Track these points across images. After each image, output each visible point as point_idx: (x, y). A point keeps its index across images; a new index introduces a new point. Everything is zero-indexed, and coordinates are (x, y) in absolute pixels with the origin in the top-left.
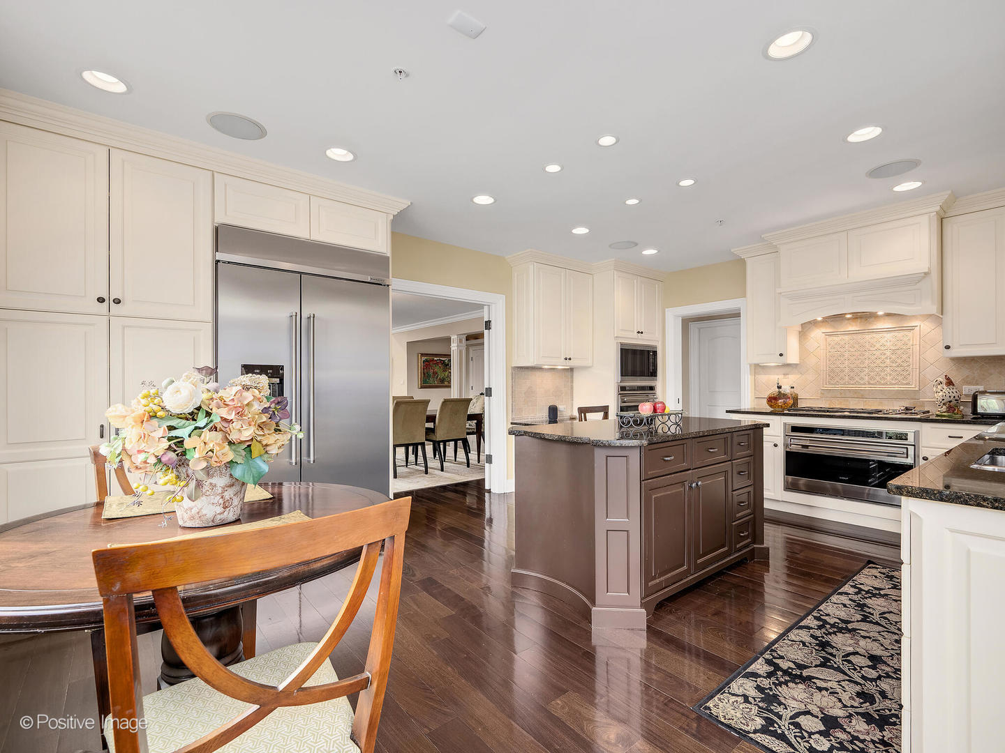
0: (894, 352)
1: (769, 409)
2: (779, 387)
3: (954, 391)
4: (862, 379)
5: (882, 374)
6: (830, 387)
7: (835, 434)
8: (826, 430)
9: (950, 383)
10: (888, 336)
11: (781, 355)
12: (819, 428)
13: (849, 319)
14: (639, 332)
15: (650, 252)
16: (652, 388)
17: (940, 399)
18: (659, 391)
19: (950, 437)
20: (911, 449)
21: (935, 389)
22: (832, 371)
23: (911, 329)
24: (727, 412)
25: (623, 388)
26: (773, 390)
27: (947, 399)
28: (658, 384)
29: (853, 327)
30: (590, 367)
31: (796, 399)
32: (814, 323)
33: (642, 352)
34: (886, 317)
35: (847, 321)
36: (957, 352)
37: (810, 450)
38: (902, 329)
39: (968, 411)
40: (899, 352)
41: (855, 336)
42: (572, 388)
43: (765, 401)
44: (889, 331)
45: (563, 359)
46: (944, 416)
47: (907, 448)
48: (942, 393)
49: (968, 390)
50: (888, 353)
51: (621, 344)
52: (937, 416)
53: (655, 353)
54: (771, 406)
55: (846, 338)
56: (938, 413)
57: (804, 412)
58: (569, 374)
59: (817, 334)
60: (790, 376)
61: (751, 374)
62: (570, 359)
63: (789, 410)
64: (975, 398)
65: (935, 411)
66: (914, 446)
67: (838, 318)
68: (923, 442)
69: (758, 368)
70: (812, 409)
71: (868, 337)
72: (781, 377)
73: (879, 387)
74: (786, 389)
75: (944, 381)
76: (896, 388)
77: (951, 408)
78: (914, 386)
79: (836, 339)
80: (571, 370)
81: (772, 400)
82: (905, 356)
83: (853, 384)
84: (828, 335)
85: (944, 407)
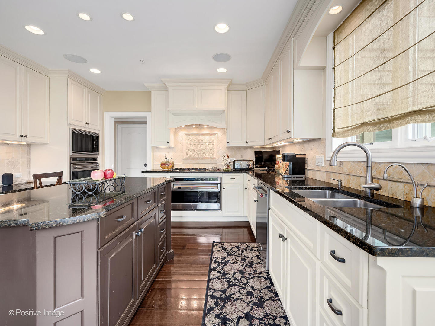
0: (209, 143)
1: (161, 169)
2: (166, 159)
3: (229, 160)
4: (198, 155)
5: (205, 153)
6: (186, 158)
7: (192, 181)
8: (188, 179)
9: (228, 157)
10: (207, 137)
11: (168, 142)
12: (186, 178)
13: (194, 128)
14: (86, 123)
15: (95, 71)
16: (95, 159)
17: (225, 163)
18: (100, 161)
19: (231, 179)
20: (219, 185)
21: (222, 159)
22: (187, 151)
23: (215, 134)
24: (142, 172)
25: (74, 159)
26: (164, 160)
27: (227, 163)
28: (100, 157)
29: (195, 132)
30: (46, 144)
31: (173, 164)
32: (180, 128)
33: (87, 136)
34: (207, 129)
35: (193, 129)
36: (231, 145)
37: (182, 189)
38: (211, 134)
39: (232, 167)
40: (211, 144)
41: (196, 136)
42: (29, 159)
43: (160, 165)
44: (207, 134)
45: (18, 136)
46: (227, 170)
47: (218, 185)
48: (225, 161)
49: (232, 159)
50: (207, 144)
51: (73, 129)
52: (224, 170)
53: (97, 138)
54: (163, 168)
55: (193, 136)
56: (224, 169)
57: (178, 171)
58: (26, 148)
59: (182, 134)
60: (170, 153)
61: (152, 152)
62: (26, 136)
63: (172, 170)
64: (234, 162)
65: (222, 168)
66: (220, 183)
67: (189, 126)
68: (223, 182)
69: (155, 148)
70: (181, 169)
71: (200, 136)
72: (166, 153)
73: (204, 159)
74: (169, 160)
75: (226, 156)
76: (210, 159)
77: (228, 167)
78: (215, 158)
79: (189, 136)
80: (29, 145)
81: (163, 165)
82: (213, 146)
83: (195, 157)
84: (186, 134)
85: (226, 166)
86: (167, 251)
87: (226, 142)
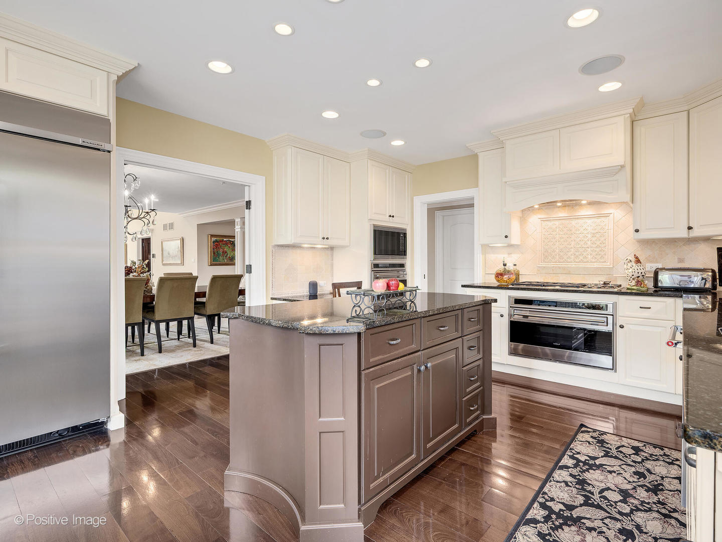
0: (594, 235)
1: (495, 283)
2: (505, 265)
3: (642, 268)
4: (569, 258)
5: (585, 254)
6: (544, 265)
7: (549, 306)
8: (542, 302)
9: (638, 261)
10: (589, 221)
11: (506, 237)
12: (537, 301)
13: (560, 207)
14: (390, 216)
15: (398, 143)
16: (402, 266)
17: (630, 275)
18: (408, 267)
19: (641, 307)
20: (610, 318)
21: (625, 266)
22: (546, 251)
23: (607, 216)
24: (463, 286)
25: (376, 266)
26: (500, 268)
27: (636, 275)
28: (408, 261)
29: (562, 214)
30: (347, 246)
31: (518, 275)
32: (531, 209)
33: (393, 233)
34: (588, 206)
35: (558, 209)
36: (644, 235)
37: (531, 320)
38: (600, 216)
39: (650, 284)
40: (598, 235)
41: (563, 221)
42: (332, 265)
43: (494, 276)
44: (590, 217)
45: (321, 238)
46: (634, 289)
47: (607, 317)
48: (633, 270)
49: (650, 267)
50: (589, 236)
51: (375, 226)
52: (628, 289)
53: (405, 234)
54: (498, 281)
55: (557, 223)
56: (629, 287)
57: (525, 286)
58: (329, 252)
59: (534, 220)
60: (513, 255)
61: (482, 255)
62: (327, 239)
63: (512, 285)
64: (656, 274)
65: (626, 285)
66: (613, 315)
67: (550, 204)
68: (620, 313)
69: (486, 248)
70: (530, 284)
71: (574, 222)
72: (506, 256)
73: (582, 265)
74: (510, 267)
75: (633, 259)
76: (596, 265)
77: (639, 283)
78: (608, 264)
79: (550, 223)
80: (332, 248)
81: (499, 275)
82: (602, 239)
83: (562, 262)
84: (543, 220)
85: (634, 282)
86: (483, 413)
87: (632, 230)
